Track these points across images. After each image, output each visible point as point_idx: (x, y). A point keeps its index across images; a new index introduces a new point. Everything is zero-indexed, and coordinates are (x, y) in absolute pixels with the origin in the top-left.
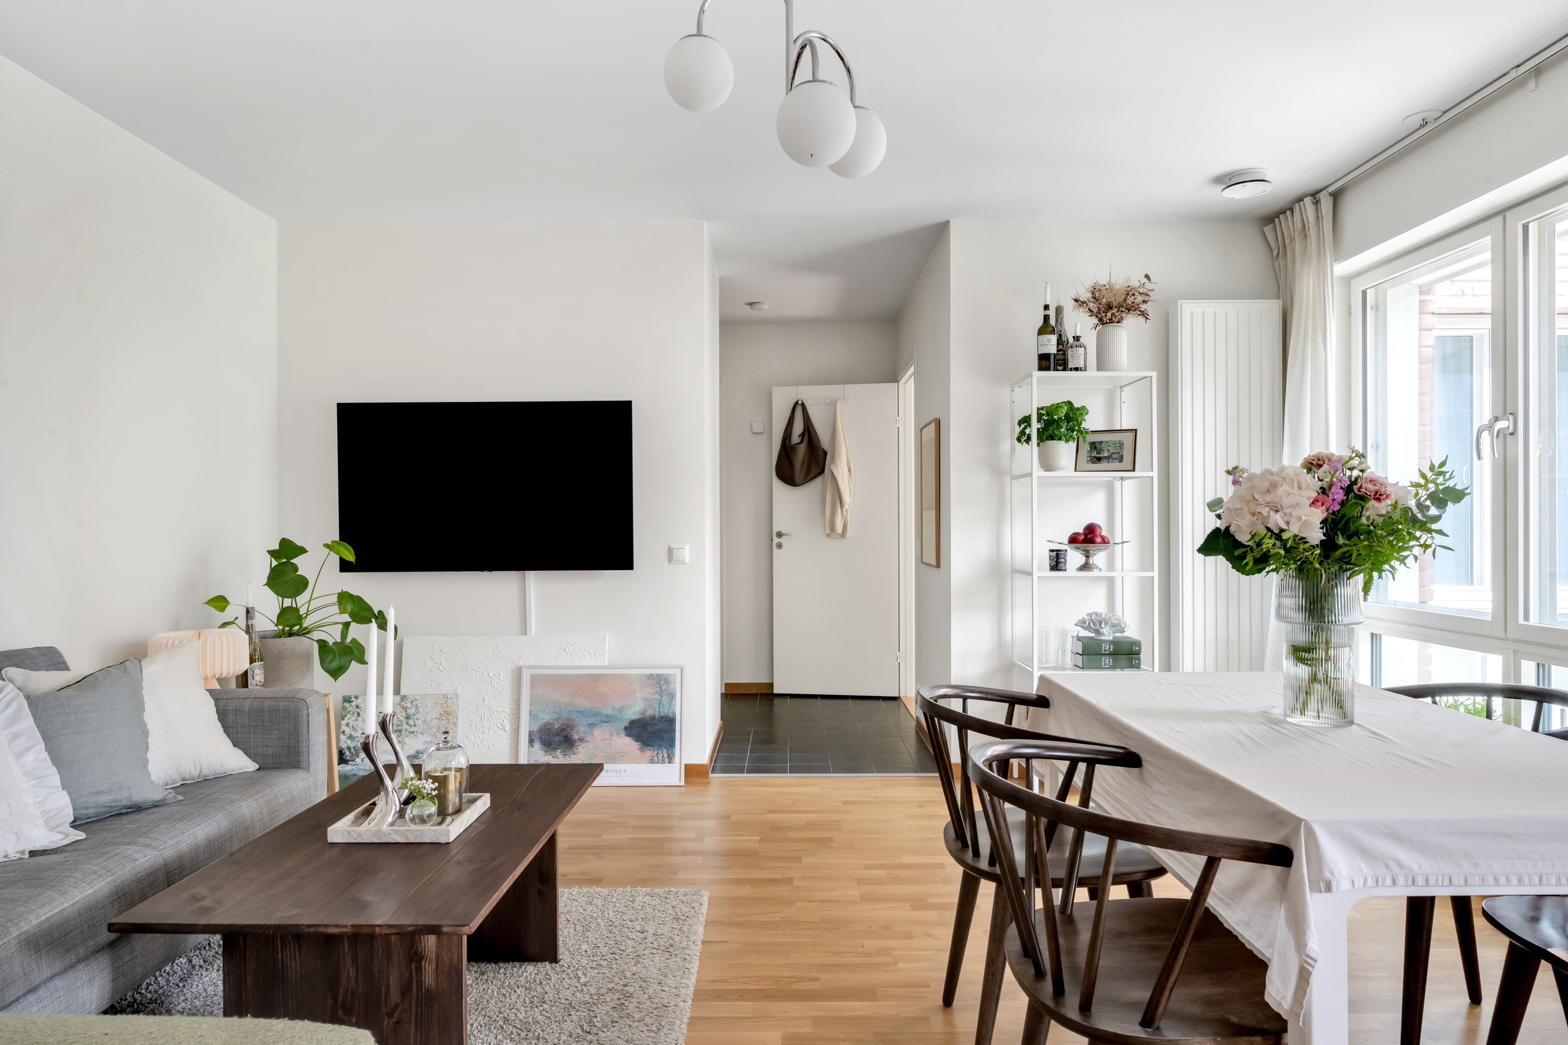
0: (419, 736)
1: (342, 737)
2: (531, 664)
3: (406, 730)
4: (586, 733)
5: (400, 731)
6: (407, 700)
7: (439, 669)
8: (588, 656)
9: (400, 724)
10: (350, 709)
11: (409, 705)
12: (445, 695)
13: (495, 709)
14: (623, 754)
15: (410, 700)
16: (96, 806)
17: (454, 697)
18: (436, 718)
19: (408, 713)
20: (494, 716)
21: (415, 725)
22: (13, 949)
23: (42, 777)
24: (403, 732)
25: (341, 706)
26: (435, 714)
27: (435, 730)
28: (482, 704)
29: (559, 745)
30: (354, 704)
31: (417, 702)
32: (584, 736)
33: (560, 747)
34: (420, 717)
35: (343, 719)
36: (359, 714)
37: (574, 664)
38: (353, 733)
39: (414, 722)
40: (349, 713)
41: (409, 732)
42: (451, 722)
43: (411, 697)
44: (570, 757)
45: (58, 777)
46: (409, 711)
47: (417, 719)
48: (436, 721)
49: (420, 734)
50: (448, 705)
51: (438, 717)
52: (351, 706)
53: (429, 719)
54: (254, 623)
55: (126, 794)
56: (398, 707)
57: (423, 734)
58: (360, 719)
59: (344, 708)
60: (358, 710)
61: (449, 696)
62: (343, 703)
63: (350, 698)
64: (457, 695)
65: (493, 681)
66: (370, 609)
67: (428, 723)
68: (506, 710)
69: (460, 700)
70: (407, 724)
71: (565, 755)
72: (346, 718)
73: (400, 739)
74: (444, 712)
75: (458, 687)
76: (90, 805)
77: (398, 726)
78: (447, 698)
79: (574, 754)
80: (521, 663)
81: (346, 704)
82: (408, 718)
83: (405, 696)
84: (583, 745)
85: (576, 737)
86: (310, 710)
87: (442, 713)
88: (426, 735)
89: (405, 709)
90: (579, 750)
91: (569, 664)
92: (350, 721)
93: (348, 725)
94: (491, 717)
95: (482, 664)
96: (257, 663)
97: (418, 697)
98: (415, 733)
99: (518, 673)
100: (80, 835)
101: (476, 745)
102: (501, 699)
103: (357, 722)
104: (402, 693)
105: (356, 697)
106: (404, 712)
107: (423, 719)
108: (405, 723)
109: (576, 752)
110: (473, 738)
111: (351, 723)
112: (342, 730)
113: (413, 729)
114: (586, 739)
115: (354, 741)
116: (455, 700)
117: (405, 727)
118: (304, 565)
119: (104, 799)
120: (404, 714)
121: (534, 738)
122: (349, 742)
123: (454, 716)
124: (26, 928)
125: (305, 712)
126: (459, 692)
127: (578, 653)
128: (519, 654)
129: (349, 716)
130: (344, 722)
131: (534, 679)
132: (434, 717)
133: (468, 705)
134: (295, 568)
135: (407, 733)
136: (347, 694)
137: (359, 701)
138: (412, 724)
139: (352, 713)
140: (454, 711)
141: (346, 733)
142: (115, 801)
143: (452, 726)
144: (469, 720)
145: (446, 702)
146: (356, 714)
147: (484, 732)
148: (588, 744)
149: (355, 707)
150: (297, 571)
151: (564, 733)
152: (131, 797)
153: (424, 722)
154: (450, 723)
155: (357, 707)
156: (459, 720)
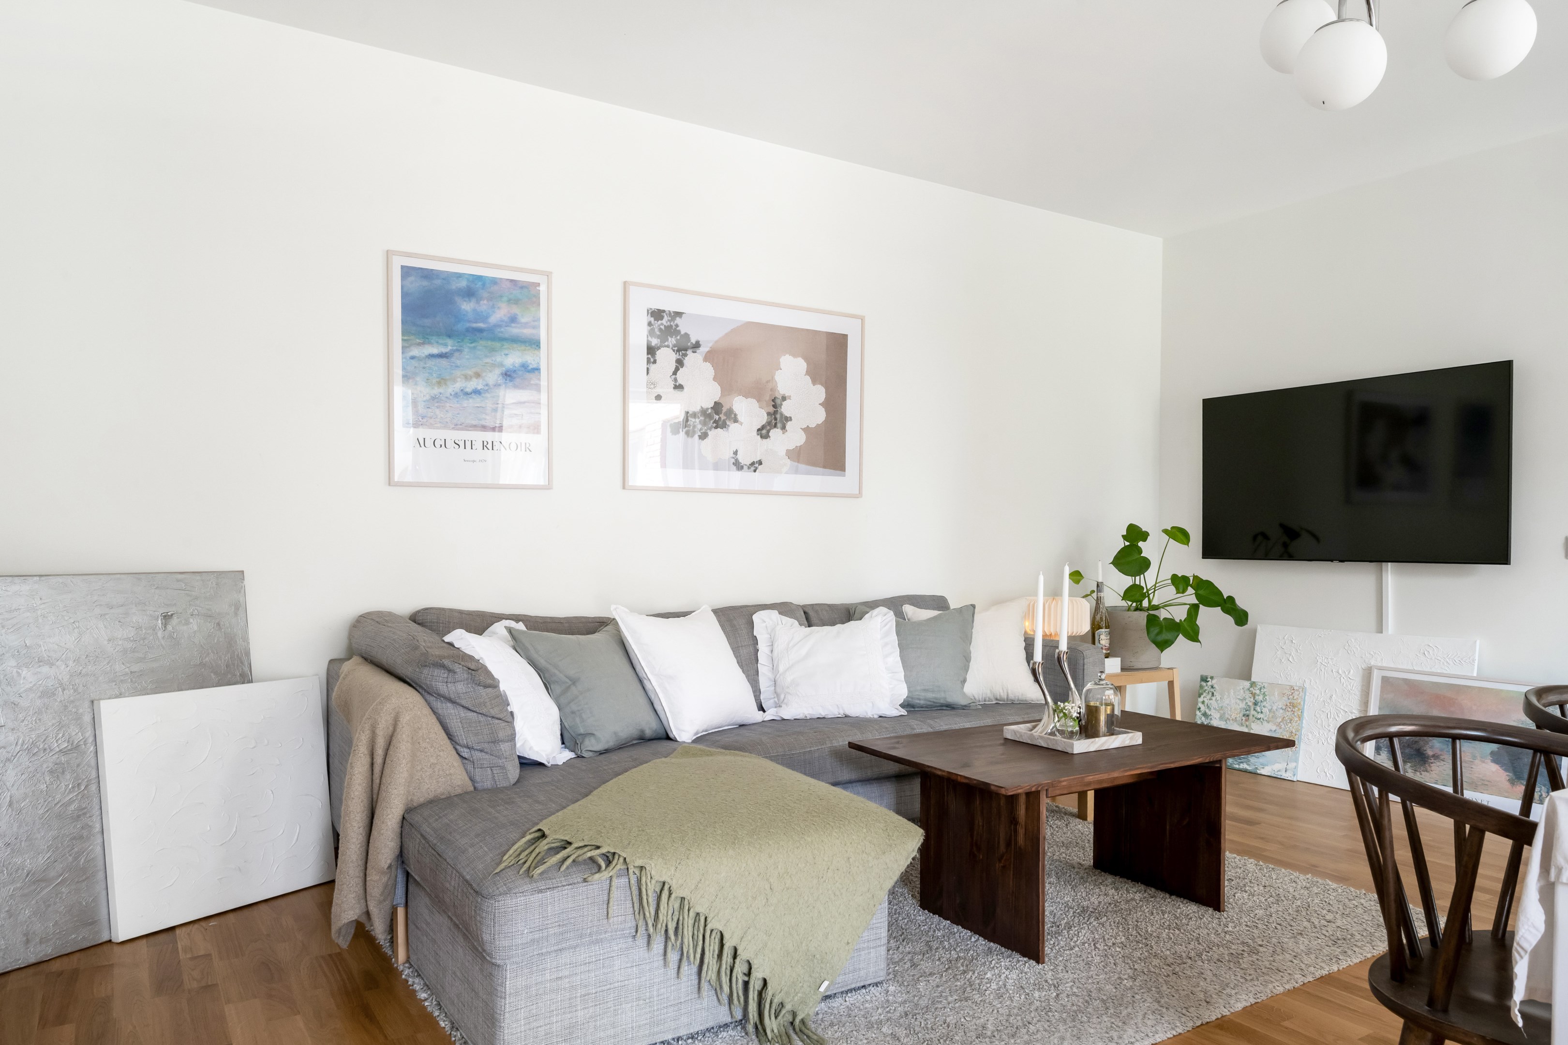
0: (1265, 723)
1: (1198, 712)
2: (1385, 665)
3: (1253, 716)
4: (1442, 750)
5: (1248, 716)
6: (1256, 686)
7: (1289, 660)
8: (1451, 663)
9: (1248, 708)
10: (1206, 688)
11: (1258, 692)
12: (1292, 687)
13: (1342, 707)
14: (1487, 783)
15: (1259, 687)
16: (925, 700)
17: (1301, 690)
18: (1281, 708)
19: (1256, 699)
20: (1340, 716)
21: (1262, 712)
22: (827, 753)
23: (896, 673)
24: (1251, 717)
25: (1199, 685)
26: (1281, 705)
27: (1281, 720)
28: (1329, 701)
29: (1409, 759)
30: (1209, 683)
31: (1265, 690)
32: (1439, 753)
33: (1410, 761)
34: (1267, 705)
35: (1200, 696)
36: (1213, 694)
37: (1434, 670)
38: (1207, 711)
39: (1261, 709)
40: (1205, 691)
41: (1256, 718)
42: (1296, 714)
43: (1259, 684)
44: (1421, 774)
45: (903, 673)
46: (1257, 697)
47: (1264, 707)
48: (1281, 711)
49: (1266, 722)
50: (1294, 697)
51: (1284, 707)
52: (1207, 685)
53: (1275, 708)
54: (1102, 596)
55: (943, 695)
56: (1248, 692)
57: (1268, 722)
58: (1214, 698)
59: (1201, 687)
60: (1212, 690)
61: (1295, 688)
62: (1201, 682)
63: (1207, 678)
64: (1304, 689)
65: (1342, 678)
66: (1220, 593)
67: (1274, 712)
68: (1354, 711)
69: (1307, 694)
70: (1254, 710)
71: (1415, 770)
72: (1202, 696)
73: (1247, 723)
74: (1290, 703)
75: (1306, 680)
76: (921, 697)
77: (1246, 711)
78: (1293, 689)
79: (1427, 771)
80: (1373, 663)
81: (1204, 684)
82: (1256, 704)
83: (1254, 682)
84: (1438, 764)
85: (1430, 752)
86: (1085, 660)
87: (1288, 704)
88: (1271, 723)
89: (1254, 695)
90: (1433, 768)
91: (1428, 669)
92: (1205, 699)
93: (1203, 702)
94: (1338, 716)
95: (1332, 659)
96: (1103, 630)
97: (1266, 685)
98: (1261, 720)
99: (1368, 673)
100: (903, 712)
101: (1320, 743)
102: (1349, 698)
103: (1211, 701)
104: (1253, 680)
105: (1212, 678)
106: (1252, 698)
107: (1270, 708)
108: (1252, 709)
109: (1429, 768)
110: (1318, 735)
111: (1206, 702)
112: (1198, 707)
113: (1260, 716)
114: (1442, 757)
115: (1207, 719)
116: (1301, 693)
117: (1253, 712)
118: (1147, 549)
119: (930, 695)
120: (1252, 699)
121: (1381, 745)
122: (1203, 718)
123: (1299, 709)
124: (836, 744)
125: (1081, 662)
126: (1307, 685)
127: (1440, 658)
128: (1372, 653)
129: (1205, 694)
130: (1200, 700)
131: (1385, 680)
132: (1280, 707)
133: (1314, 701)
134: (1140, 551)
135: (1254, 719)
136: (1205, 674)
137: (1214, 681)
138: (1259, 711)
139: (1207, 692)
140: (1300, 704)
141: (1201, 710)
142: (936, 698)
143: (1296, 719)
144: (1315, 716)
145: (1292, 693)
146: (1210, 693)
147: (1330, 731)
148: (1444, 763)
149: (1210, 687)
150: (1141, 553)
151: (1415, 746)
152: (946, 698)
153: (1270, 711)
154: (1295, 716)
155: (1212, 687)
156: (1305, 714)
